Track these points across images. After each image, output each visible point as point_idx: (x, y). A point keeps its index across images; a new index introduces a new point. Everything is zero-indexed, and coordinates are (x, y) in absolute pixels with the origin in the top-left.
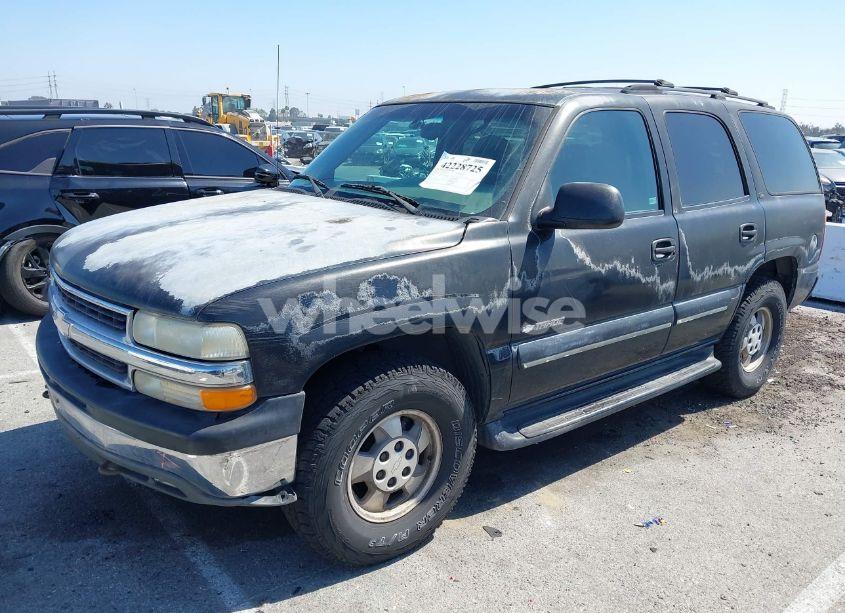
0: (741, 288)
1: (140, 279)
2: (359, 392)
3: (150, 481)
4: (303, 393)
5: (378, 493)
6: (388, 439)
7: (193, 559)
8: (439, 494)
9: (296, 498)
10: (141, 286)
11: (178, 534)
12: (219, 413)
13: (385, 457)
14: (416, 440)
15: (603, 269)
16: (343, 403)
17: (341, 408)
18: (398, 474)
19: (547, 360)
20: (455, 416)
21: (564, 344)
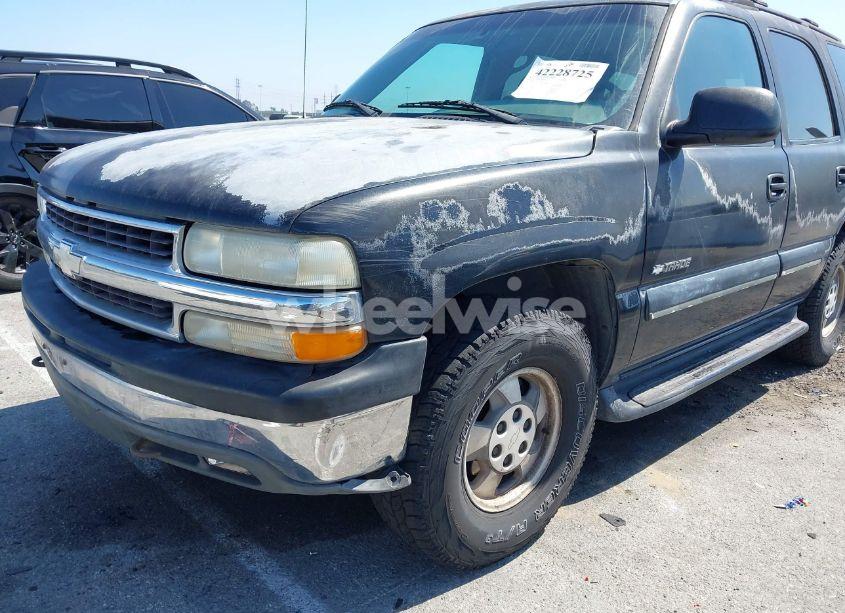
0: (832, 241)
1: (191, 183)
2: (483, 341)
3: (202, 464)
4: (424, 339)
5: (493, 474)
6: (506, 405)
7: (251, 567)
8: (557, 476)
9: (410, 480)
10: (195, 192)
11: (223, 535)
12: (315, 365)
13: (502, 428)
14: (534, 407)
15: (726, 202)
16: (464, 354)
17: (463, 361)
18: (514, 450)
19: (673, 310)
20: (580, 377)
21: (690, 291)
